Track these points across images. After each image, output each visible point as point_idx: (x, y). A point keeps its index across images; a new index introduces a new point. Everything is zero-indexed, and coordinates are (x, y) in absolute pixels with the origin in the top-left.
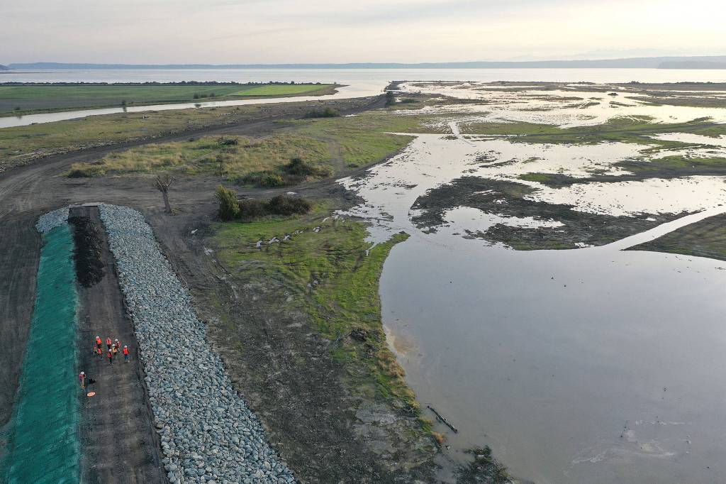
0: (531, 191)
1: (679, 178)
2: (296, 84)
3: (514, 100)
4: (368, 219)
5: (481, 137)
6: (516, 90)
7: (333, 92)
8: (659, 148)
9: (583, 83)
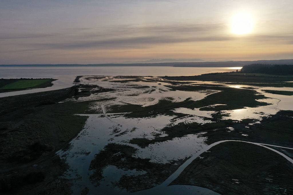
0: (134, 150)
1: (183, 136)
2: (34, 79)
3: (125, 89)
4: (72, 180)
5: (114, 115)
6: (126, 81)
7: (51, 85)
8: (176, 118)
9: (149, 76)
